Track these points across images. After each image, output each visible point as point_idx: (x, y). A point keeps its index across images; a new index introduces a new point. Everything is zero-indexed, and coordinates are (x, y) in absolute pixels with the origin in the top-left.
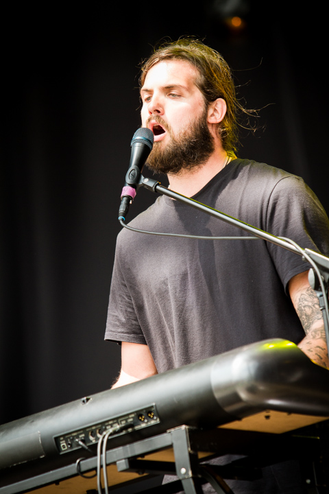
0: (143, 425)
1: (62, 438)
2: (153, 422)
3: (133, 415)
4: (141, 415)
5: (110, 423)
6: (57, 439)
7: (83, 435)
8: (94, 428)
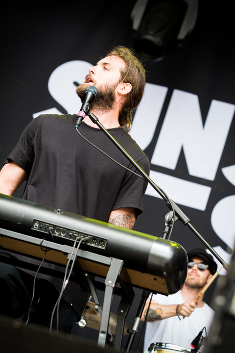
0: (93, 245)
1: (38, 222)
2: (100, 247)
3: (90, 237)
4: (95, 239)
5: (74, 232)
6: (35, 221)
7: (52, 228)
8: (61, 228)
